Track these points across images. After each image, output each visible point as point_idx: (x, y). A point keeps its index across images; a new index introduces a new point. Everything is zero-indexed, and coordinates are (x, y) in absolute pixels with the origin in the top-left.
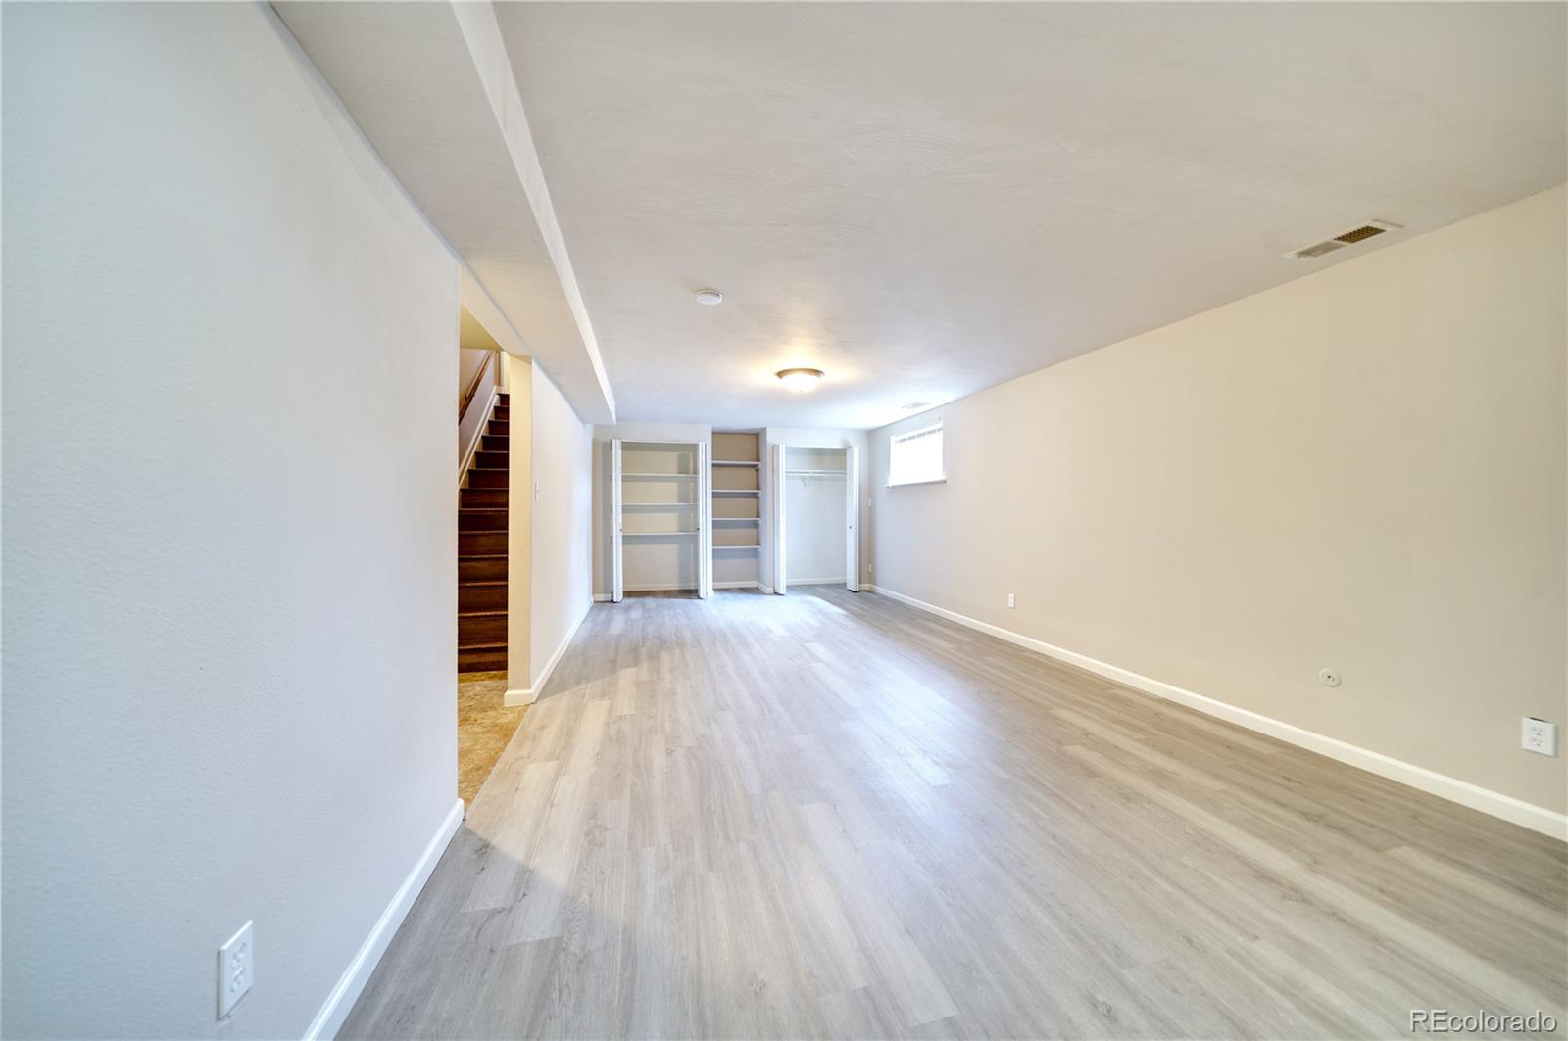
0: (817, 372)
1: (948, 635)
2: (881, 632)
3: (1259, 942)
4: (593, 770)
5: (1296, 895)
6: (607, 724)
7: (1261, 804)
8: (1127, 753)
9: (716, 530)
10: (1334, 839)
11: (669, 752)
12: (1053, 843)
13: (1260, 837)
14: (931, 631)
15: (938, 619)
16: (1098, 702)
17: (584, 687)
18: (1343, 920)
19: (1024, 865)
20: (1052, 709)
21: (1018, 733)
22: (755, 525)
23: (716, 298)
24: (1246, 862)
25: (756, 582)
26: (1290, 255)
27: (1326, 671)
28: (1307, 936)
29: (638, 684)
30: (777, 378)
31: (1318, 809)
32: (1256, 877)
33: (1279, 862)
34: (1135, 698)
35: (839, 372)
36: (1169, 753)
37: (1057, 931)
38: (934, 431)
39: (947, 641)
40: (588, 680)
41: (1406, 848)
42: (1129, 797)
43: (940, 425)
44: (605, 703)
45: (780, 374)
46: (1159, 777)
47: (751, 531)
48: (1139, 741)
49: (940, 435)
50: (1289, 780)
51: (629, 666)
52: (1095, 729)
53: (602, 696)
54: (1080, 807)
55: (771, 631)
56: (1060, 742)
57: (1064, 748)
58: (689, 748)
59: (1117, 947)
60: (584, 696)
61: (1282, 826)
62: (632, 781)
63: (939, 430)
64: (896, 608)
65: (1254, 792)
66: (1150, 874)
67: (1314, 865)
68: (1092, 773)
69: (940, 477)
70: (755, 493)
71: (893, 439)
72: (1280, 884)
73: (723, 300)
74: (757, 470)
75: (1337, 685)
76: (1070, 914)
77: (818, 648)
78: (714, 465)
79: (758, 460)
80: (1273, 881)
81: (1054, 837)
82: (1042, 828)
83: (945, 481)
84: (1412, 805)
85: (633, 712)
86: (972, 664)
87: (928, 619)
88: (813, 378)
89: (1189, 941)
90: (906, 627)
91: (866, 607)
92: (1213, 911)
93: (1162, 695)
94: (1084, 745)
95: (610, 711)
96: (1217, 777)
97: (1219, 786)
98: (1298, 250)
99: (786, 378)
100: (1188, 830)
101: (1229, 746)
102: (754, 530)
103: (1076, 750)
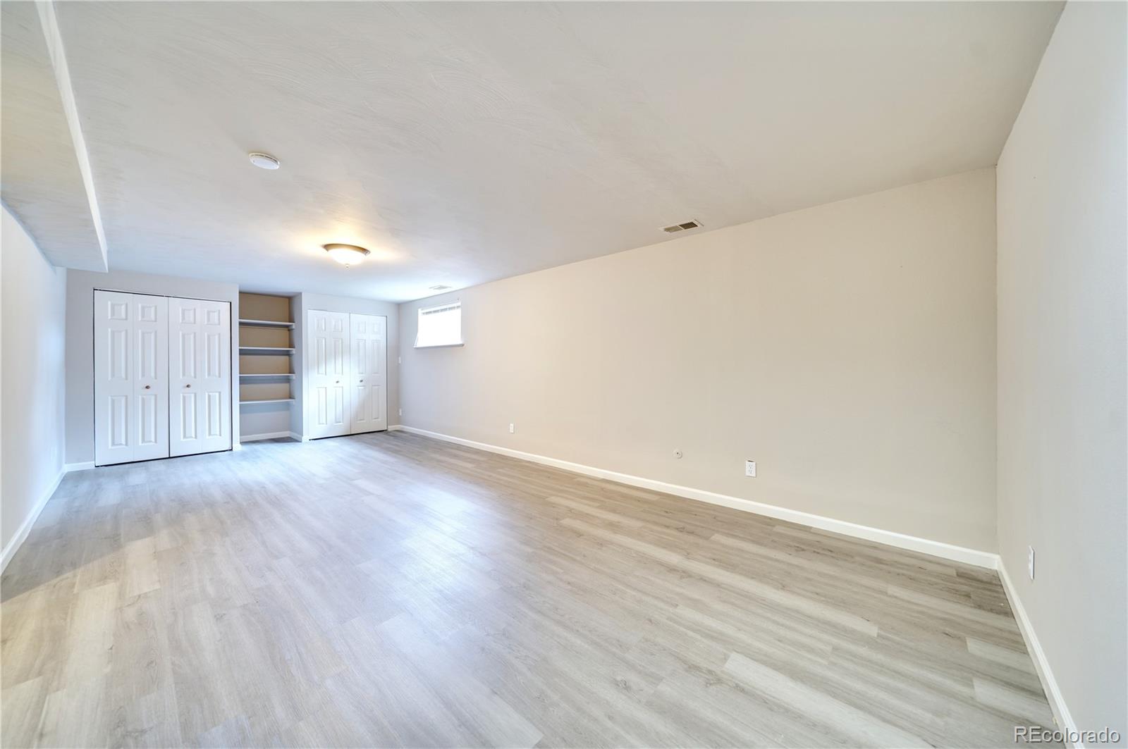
0: (364, 250)
1: (469, 458)
2: (417, 462)
3: (678, 607)
4: (107, 670)
5: (685, 574)
6: (120, 609)
7: (659, 529)
8: (593, 516)
9: (242, 386)
10: (691, 538)
11: (219, 618)
12: (569, 587)
13: (664, 548)
14: (456, 456)
15: (459, 447)
16: (570, 488)
17: (69, 574)
18: (705, 581)
19: (557, 609)
20: (547, 497)
21: (531, 518)
22: (288, 380)
23: (275, 164)
24: (661, 564)
25: (288, 432)
26: (662, 229)
27: (675, 451)
28: (696, 596)
29: (157, 555)
30: (324, 250)
31: (681, 525)
32: (668, 571)
33: (674, 559)
34: (588, 481)
35: (382, 253)
36: (614, 511)
37: (586, 646)
38: (454, 308)
39: (470, 462)
40: (74, 565)
41: (716, 535)
42: (601, 544)
43: (459, 304)
44: (111, 587)
45: (327, 247)
46: (613, 526)
47: (285, 386)
48: (598, 507)
49: (458, 311)
50: (667, 512)
51: (139, 537)
52: (573, 505)
53: (103, 579)
54: (578, 558)
55: (314, 475)
56: (557, 519)
57: (561, 522)
58: (244, 607)
59: (618, 641)
60: (73, 586)
61: (671, 538)
62: (173, 664)
63: (458, 307)
64: (425, 442)
65: (656, 523)
66: (624, 588)
67: (688, 556)
68: (579, 535)
69: (460, 342)
70: (288, 351)
71: (420, 311)
72: (678, 571)
73: (280, 167)
74: (289, 330)
75: (681, 458)
76: (590, 631)
77: (363, 483)
78: (241, 324)
79: (291, 320)
80: (675, 570)
81: (569, 583)
82: (561, 580)
83: (463, 345)
84: (712, 512)
85: (157, 586)
86: (490, 476)
87: (452, 448)
88: (360, 255)
89: (650, 621)
90: (437, 456)
91: (399, 444)
92: (657, 598)
93: (601, 477)
94: (570, 517)
95: (121, 595)
96: (638, 519)
97: (639, 524)
98: (666, 227)
99: (333, 252)
100: (634, 555)
101: (639, 500)
102: (287, 385)
103: (567, 522)
